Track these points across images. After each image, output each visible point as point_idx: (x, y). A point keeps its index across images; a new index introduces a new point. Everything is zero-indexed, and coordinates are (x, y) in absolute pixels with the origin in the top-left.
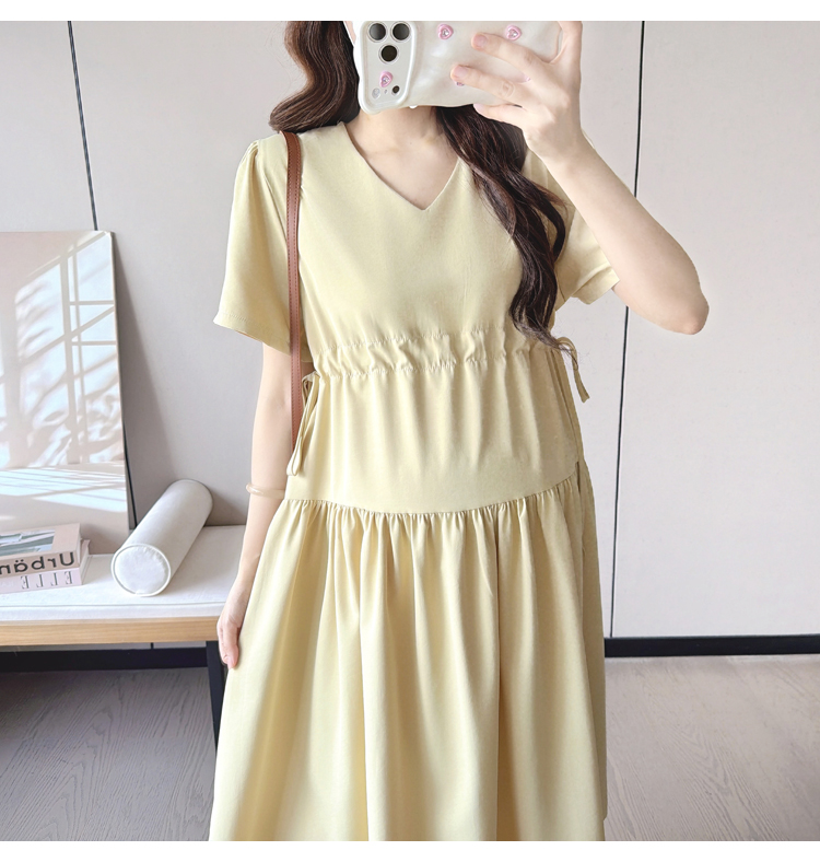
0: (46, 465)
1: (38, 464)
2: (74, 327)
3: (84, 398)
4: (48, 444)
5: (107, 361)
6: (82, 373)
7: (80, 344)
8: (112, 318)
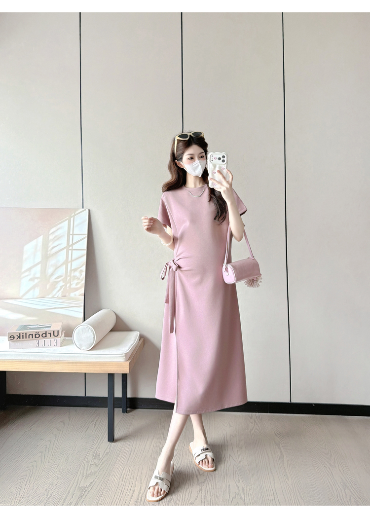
0: (53, 297)
1: (50, 296)
2: (71, 243)
3: (71, 270)
4: (55, 288)
5: (82, 256)
6: (72, 261)
7: (72, 250)
8: (86, 240)
